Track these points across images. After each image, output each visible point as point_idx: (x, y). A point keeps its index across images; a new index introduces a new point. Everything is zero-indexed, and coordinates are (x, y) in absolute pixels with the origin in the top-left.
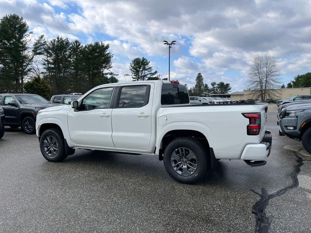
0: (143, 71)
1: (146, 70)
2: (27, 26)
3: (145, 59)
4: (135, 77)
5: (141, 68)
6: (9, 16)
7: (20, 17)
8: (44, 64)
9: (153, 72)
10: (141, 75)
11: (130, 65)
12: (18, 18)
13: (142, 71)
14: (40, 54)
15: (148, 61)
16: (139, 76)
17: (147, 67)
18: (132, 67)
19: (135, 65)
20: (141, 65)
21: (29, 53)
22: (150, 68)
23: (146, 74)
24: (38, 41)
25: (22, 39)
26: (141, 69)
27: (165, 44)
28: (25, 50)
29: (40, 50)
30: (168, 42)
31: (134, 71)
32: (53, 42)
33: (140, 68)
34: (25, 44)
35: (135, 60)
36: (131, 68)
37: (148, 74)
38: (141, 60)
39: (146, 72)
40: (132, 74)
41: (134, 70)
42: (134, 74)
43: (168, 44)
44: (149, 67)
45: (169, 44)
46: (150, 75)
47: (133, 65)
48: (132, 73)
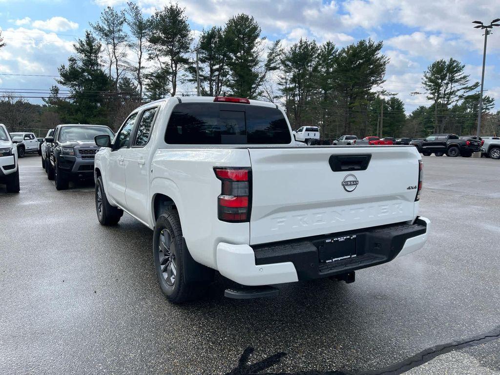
0: (450, 85)
1: (457, 81)
2: (259, 29)
3: (455, 61)
4: (432, 96)
5: (445, 80)
6: (237, 17)
7: (250, 17)
8: (279, 84)
9: (470, 84)
10: (445, 91)
11: (424, 75)
12: (247, 18)
13: (447, 84)
14: (274, 68)
15: (461, 65)
16: (439, 94)
17: (457, 76)
18: (427, 78)
19: (433, 75)
20: (446, 73)
21: (259, 69)
22: (465, 77)
23: (455, 89)
24: (273, 50)
25: (252, 49)
26: (445, 82)
27: (478, 27)
28: (255, 65)
29: (275, 62)
30: (482, 23)
31: (430, 86)
32: (293, 48)
33: (443, 79)
34: (257, 57)
35: (434, 66)
36: (426, 80)
37: (458, 90)
38: (447, 63)
39: (456, 86)
40: (426, 91)
41: (430, 84)
42: (430, 91)
43: (483, 27)
44: (462, 76)
45: (486, 27)
46: (463, 90)
47: (429, 75)
48: (427, 90)
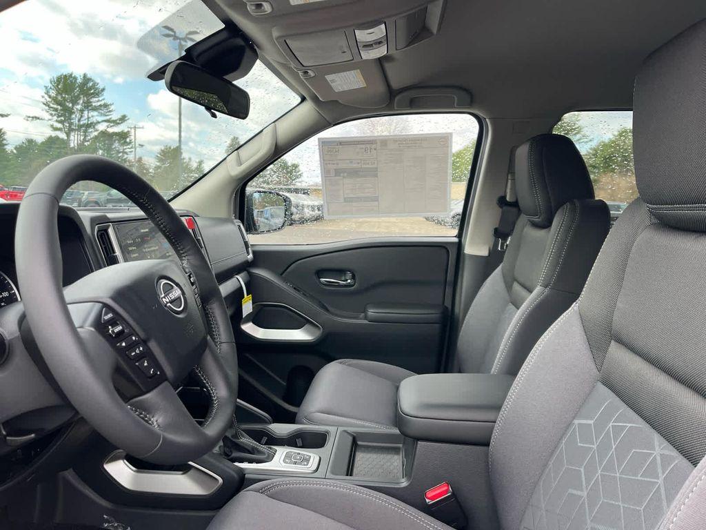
0: (86, 112)
1: (95, 109)
3: (90, 80)
4: (59, 126)
5: (78, 104)
9: (115, 116)
10: (79, 121)
11: (45, 91)
13: (82, 111)
15: (101, 86)
16: (71, 124)
17: (95, 102)
18: (50, 97)
19: (59, 92)
20: (79, 95)
22: (106, 106)
23: (94, 120)
26: (79, 107)
27: (168, 36)
30: (175, 32)
31: (56, 110)
33: (75, 102)
35: (59, 79)
36: (49, 99)
37: (99, 122)
38: (79, 80)
39: (95, 116)
40: (50, 117)
41: (55, 106)
42: (55, 118)
43: (176, 38)
44: (102, 103)
45: (180, 39)
46: (106, 124)
47: (53, 93)
48: (51, 114)
